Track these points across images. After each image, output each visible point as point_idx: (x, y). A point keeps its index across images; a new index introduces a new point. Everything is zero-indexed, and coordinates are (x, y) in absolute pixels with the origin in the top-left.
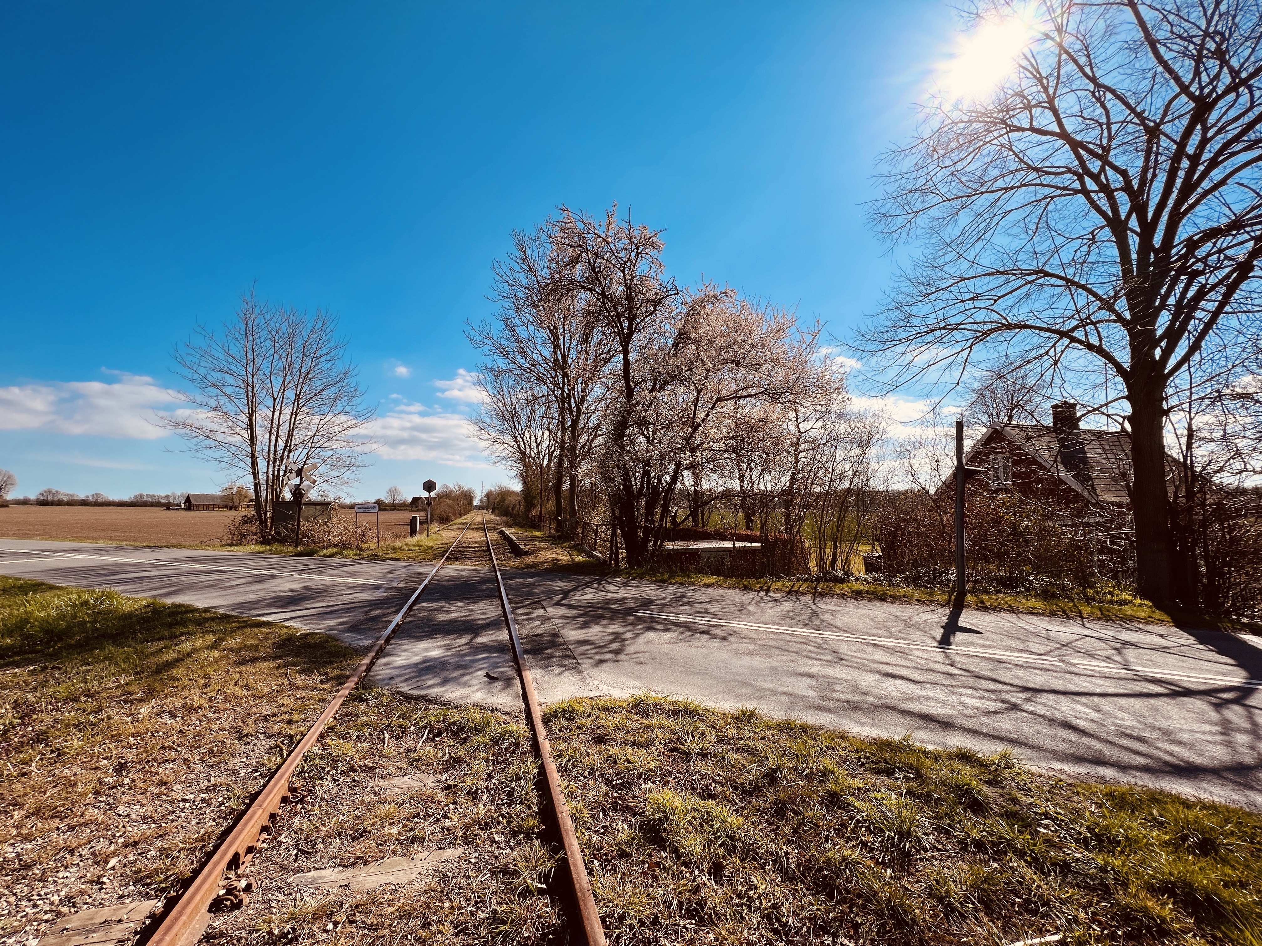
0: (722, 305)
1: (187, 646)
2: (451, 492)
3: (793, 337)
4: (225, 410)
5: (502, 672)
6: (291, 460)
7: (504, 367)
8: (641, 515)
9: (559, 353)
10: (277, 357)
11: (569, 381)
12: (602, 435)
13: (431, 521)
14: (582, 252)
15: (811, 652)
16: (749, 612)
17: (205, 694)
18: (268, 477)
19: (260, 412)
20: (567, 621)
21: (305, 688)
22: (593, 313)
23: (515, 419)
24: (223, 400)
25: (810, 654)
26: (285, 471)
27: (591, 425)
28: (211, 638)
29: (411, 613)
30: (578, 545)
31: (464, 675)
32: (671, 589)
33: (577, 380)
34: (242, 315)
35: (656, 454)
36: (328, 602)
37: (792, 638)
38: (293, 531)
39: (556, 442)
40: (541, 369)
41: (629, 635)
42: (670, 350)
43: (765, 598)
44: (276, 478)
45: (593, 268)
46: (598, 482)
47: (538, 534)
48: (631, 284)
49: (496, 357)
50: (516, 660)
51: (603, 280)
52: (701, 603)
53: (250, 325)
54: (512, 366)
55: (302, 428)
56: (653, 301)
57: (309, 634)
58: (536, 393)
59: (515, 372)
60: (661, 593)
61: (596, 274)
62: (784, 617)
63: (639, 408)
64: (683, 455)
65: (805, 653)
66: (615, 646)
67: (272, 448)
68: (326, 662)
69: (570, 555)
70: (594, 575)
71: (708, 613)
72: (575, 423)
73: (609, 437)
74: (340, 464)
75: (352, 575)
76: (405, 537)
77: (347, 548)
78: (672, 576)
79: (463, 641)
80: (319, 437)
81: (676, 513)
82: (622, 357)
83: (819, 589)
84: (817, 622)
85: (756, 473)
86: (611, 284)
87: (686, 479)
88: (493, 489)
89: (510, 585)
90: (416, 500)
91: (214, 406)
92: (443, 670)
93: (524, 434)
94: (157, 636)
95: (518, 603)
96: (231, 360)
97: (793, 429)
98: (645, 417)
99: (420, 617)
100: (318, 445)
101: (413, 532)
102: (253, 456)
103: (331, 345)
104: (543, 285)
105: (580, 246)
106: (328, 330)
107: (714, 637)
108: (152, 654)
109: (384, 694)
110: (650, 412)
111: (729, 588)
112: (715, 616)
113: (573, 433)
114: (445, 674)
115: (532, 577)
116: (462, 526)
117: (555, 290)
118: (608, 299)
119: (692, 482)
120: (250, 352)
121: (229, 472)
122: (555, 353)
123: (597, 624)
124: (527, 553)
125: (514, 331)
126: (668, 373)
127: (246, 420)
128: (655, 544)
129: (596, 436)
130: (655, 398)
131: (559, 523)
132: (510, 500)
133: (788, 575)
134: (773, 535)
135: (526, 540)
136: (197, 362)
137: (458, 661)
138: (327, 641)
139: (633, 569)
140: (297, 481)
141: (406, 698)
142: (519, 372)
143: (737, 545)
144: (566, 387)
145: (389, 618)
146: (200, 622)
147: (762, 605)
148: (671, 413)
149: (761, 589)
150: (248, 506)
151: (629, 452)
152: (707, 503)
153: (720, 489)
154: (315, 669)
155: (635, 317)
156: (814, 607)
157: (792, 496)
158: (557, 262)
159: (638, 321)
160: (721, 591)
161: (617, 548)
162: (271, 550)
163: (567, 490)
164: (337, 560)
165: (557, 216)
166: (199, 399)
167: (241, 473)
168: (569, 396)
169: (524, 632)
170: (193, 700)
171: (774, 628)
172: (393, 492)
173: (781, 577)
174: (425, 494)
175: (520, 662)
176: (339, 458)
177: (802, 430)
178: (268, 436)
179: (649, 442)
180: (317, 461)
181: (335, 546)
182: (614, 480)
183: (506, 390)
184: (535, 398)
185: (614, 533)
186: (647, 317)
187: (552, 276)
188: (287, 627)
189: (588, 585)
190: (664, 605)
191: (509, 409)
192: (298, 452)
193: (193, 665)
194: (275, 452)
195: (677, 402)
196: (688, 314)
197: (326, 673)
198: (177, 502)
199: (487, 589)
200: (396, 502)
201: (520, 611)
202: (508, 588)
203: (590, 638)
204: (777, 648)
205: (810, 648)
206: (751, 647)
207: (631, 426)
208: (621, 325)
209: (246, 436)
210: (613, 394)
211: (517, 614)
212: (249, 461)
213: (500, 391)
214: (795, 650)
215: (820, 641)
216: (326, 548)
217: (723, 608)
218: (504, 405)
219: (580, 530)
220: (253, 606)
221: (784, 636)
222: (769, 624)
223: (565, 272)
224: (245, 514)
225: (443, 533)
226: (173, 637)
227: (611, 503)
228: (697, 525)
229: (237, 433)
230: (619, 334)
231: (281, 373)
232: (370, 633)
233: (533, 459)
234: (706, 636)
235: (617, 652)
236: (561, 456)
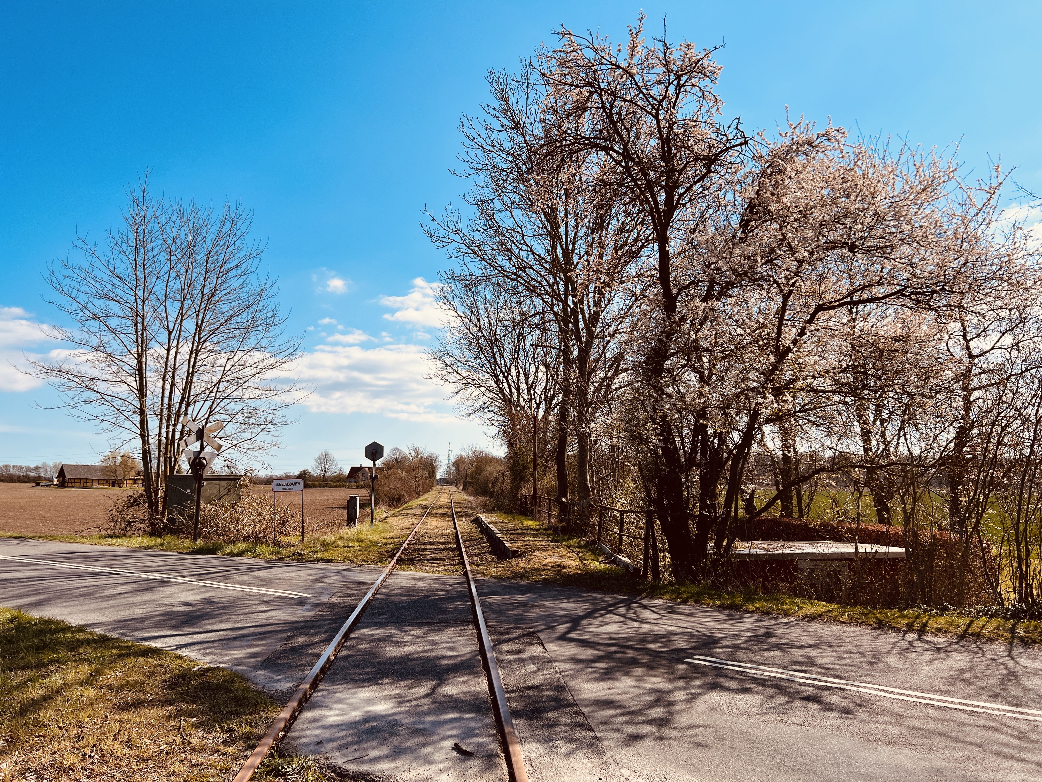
0: (821, 155)
1: (56, 680)
2: (405, 459)
3: (952, 196)
4: (109, 350)
5: (480, 745)
6: (189, 417)
7: (478, 273)
8: (694, 497)
9: (559, 248)
10: (173, 274)
11: (574, 289)
12: (626, 370)
13: (377, 503)
14: (591, 94)
15: (1006, 745)
16: (889, 667)
17: (78, 749)
18: (160, 441)
19: (151, 351)
20: (578, 667)
21: (202, 750)
22: (611, 184)
23: (495, 349)
24: (107, 337)
25: (1006, 750)
26: (182, 432)
27: (609, 354)
28: (85, 669)
29: (347, 644)
30: (593, 542)
31: (423, 745)
32: (748, 622)
33: (587, 287)
34: (131, 221)
35: (714, 399)
36: (235, 622)
37: (971, 719)
38: (190, 517)
39: (557, 382)
40: (532, 273)
41: (679, 696)
42: (735, 231)
43: (918, 644)
44: (171, 442)
45: (610, 116)
46: (622, 444)
47: (531, 523)
48: (669, 134)
49: (467, 259)
50: (499, 725)
51: (625, 133)
52: (801, 647)
53: (141, 234)
54: (490, 272)
55: (204, 372)
56: (706, 158)
57: (210, 669)
58: (526, 309)
59: (494, 280)
60: (731, 627)
61: (614, 123)
62: (953, 681)
63: (686, 326)
64: (761, 400)
65: (995, 747)
66: (657, 712)
67: (166, 400)
68: (231, 713)
69: (581, 559)
70: (619, 592)
71: (813, 664)
72: (584, 352)
73: (637, 373)
74: (252, 421)
75: (267, 583)
76: (340, 526)
77: (261, 543)
78: (749, 599)
79: (422, 690)
80: (226, 384)
81: (752, 496)
82: (656, 247)
83: (1020, 632)
84: (1016, 692)
85: (892, 427)
86: (637, 137)
87: (767, 438)
88: (465, 455)
89: (490, 604)
90: (355, 471)
91: (96, 345)
92: (392, 734)
93: (508, 372)
94: (22, 663)
95: (502, 634)
96: (116, 281)
97: (958, 351)
98: (696, 340)
99: (360, 650)
100: (224, 395)
101: (351, 520)
102: (142, 413)
103: (242, 254)
104: (534, 147)
105: (590, 84)
106: (239, 233)
107: (828, 708)
108: (16, 688)
109: (309, 768)
110: (705, 332)
111: (850, 624)
112: (827, 671)
113: (582, 368)
114: (395, 741)
115: (523, 593)
116: (419, 511)
117: (552, 154)
118: (633, 160)
119: (778, 443)
120: (140, 269)
121: (111, 435)
122: (554, 247)
123: (627, 674)
124: (515, 555)
125: (492, 219)
126: (732, 269)
127: (134, 362)
128: (718, 545)
129: (616, 373)
130: (712, 309)
131: (564, 508)
132: (490, 471)
133: (958, 605)
134: (928, 534)
135: (514, 534)
136: (77, 286)
137: (414, 723)
138: (233, 682)
139: (683, 585)
140: (196, 446)
141: (339, 775)
142: (501, 280)
143: (861, 550)
144: (570, 298)
145: (316, 651)
146: (73, 646)
147: (913, 655)
148: (740, 331)
149: (910, 627)
150: (135, 481)
151: (670, 396)
152: (805, 479)
153: (828, 454)
154: (216, 722)
155: (676, 185)
156: (1011, 664)
157: (962, 467)
158: (555, 112)
159: (681, 190)
160: (835, 628)
161: (655, 549)
162: (162, 545)
163: (574, 456)
164: (246, 560)
165: (555, 44)
166: (78, 335)
167: (126, 435)
168: (574, 312)
169: (512, 682)
170: (62, 756)
171: (937, 699)
172: (324, 459)
173: (946, 609)
174: (368, 463)
175: (507, 729)
176: (252, 412)
177: (975, 352)
178: (160, 384)
179: (704, 380)
180: (223, 417)
181: (246, 539)
182: (647, 441)
183: (482, 308)
184: (525, 317)
185: (649, 526)
186: (695, 183)
187: (547, 132)
188: (181, 658)
189: (610, 609)
190: (736, 648)
191: (487, 335)
192: (198, 405)
193: (63, 706)
194: (170, 405)
195: (750, 316)
196: (763, 173)
197: (231, 730)
198: (49, 475)
199: (456, 610)
200: (329, 474)
201: (505, 647)
202: (486, 607)
203: (615, 698)
204: (941, 734)
205: (1005, 738)
206: (894, 730)
207: (673, 355)
208: (655, 200)
209: (134, 384)
210: (644, 307)
211: (501, 652)
212: (137, 418)
213: (474, 310)
214: (977, 740)
215: (1023, 726)
216: (234, 543)
217: (840, 658)
218: (480, 329)
219: (595, 519)
220: (141, 625)
221: (955, 715)
222: (927, 691)
223: (566, 125)
224: (130, 493)
225: (393, 521)
226: (40, 665)
227: (643, 478)
228: (789, 515)
229: (123, 382)
230: (651, 213)
231: (178, 297)
232: (291, 673)
233: (523, 408)
234: (813, 706)
235: (662, 723)
236: (564, 405)
